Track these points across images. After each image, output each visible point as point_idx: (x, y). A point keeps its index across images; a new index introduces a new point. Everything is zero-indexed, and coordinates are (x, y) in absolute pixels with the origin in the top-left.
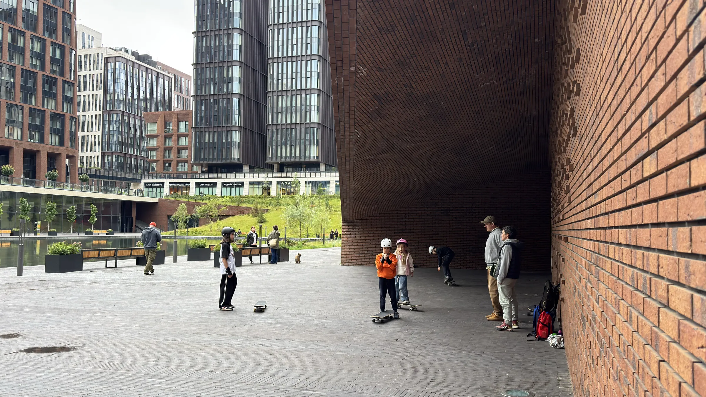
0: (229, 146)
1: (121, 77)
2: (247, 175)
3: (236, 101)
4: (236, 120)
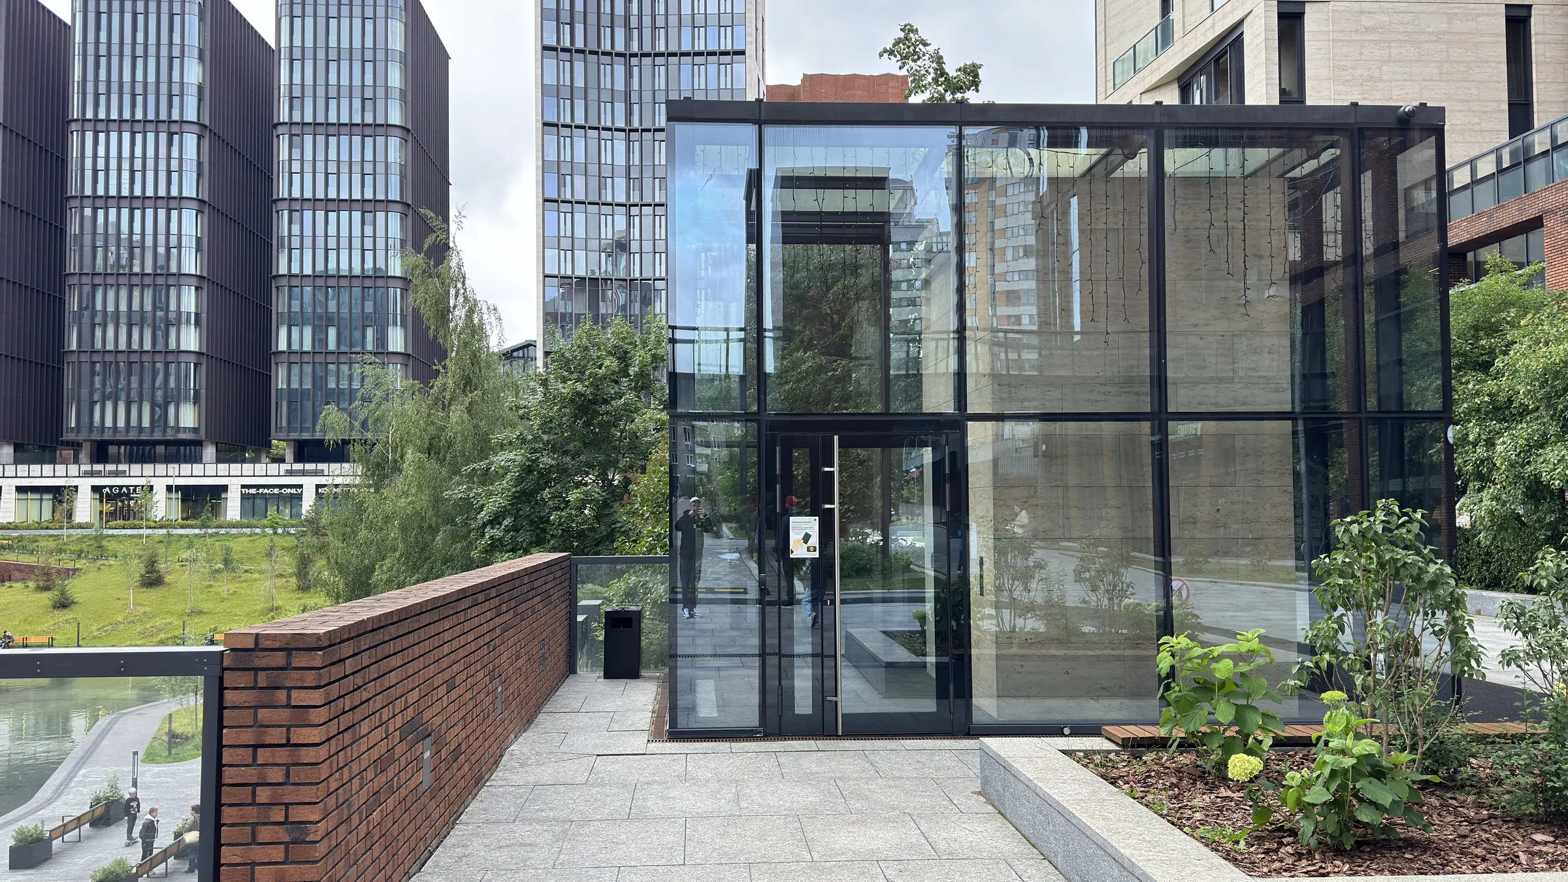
2: (9, 470)
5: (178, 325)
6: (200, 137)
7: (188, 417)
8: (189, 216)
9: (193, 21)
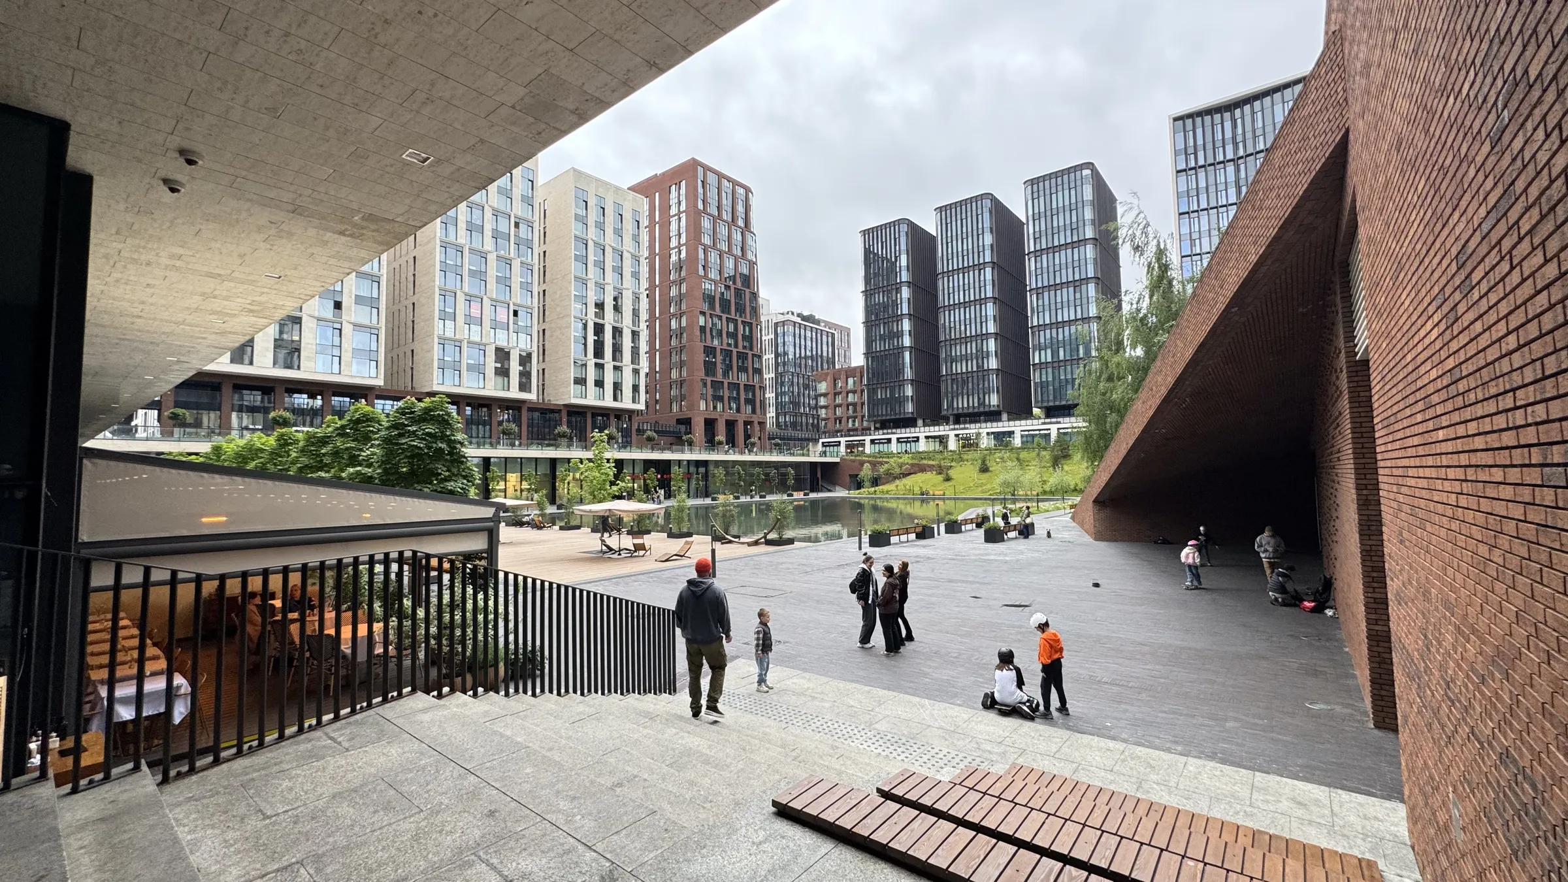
0: (902, 401)
1: (789, 339)
2: (922, 429)
3: (907, 355)
4: (908, 373)
5: (988, 357)
6: (993, 269)
7: (994, 400)
8: (990, 305)
9: (987, 215)
